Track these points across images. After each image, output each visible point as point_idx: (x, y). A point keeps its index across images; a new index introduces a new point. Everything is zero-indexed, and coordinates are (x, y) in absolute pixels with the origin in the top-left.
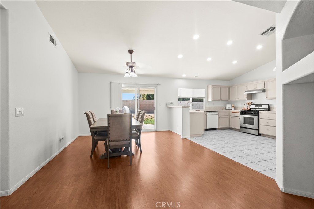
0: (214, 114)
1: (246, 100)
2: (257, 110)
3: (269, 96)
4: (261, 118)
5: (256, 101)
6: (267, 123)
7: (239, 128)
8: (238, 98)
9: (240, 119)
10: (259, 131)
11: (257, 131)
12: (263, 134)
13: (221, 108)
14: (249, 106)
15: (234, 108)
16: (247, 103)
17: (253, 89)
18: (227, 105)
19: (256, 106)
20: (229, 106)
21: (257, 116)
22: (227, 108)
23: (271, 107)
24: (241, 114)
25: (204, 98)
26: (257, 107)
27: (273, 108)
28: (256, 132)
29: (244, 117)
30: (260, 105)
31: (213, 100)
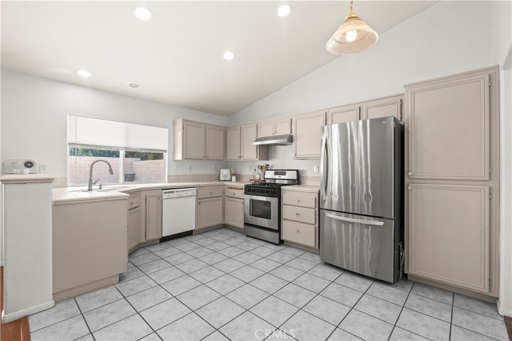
0: (184, 194)
1: (258, 159)
2: (277, 182)
3: (300, 153)
4: (284, 203)
5: (276, 163)
6: (297, 216)
7: (242, 226)
8: (242, 155)
9: (243, 203)
10: (280, 235)
11: (278, 234)
12: (288, 242)
13: (209, 178)
14: (262, 174)
15: (235, 177)
16: (260, 167)
17: (270, 134)
18: (222, 170)
19: (276, 174)
20: (225, 173)
21: (277, 199)
22: (222, 178)
23: (302, 175)
24: (245, 193)
25: (165, 151)
26: (277, 177)
27: (306, 179)
28: (274, 237)
29: (253, 200)
30: (283, 172)
31: (185, 158)
